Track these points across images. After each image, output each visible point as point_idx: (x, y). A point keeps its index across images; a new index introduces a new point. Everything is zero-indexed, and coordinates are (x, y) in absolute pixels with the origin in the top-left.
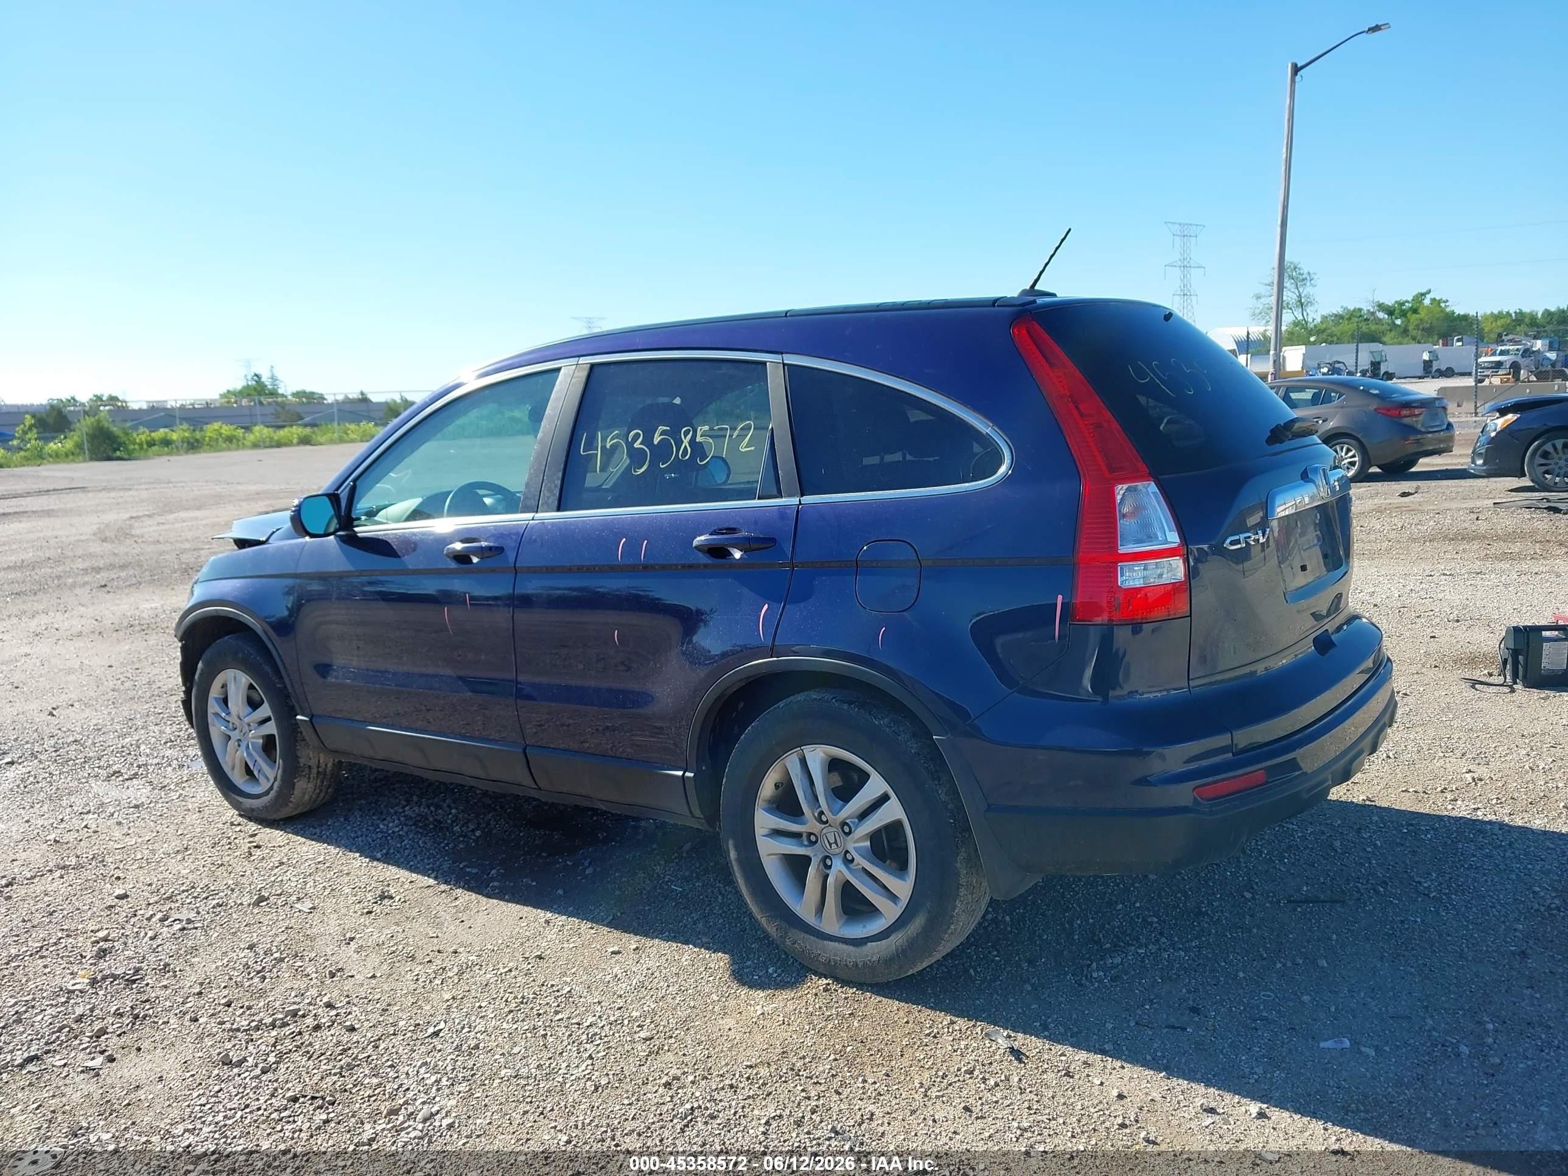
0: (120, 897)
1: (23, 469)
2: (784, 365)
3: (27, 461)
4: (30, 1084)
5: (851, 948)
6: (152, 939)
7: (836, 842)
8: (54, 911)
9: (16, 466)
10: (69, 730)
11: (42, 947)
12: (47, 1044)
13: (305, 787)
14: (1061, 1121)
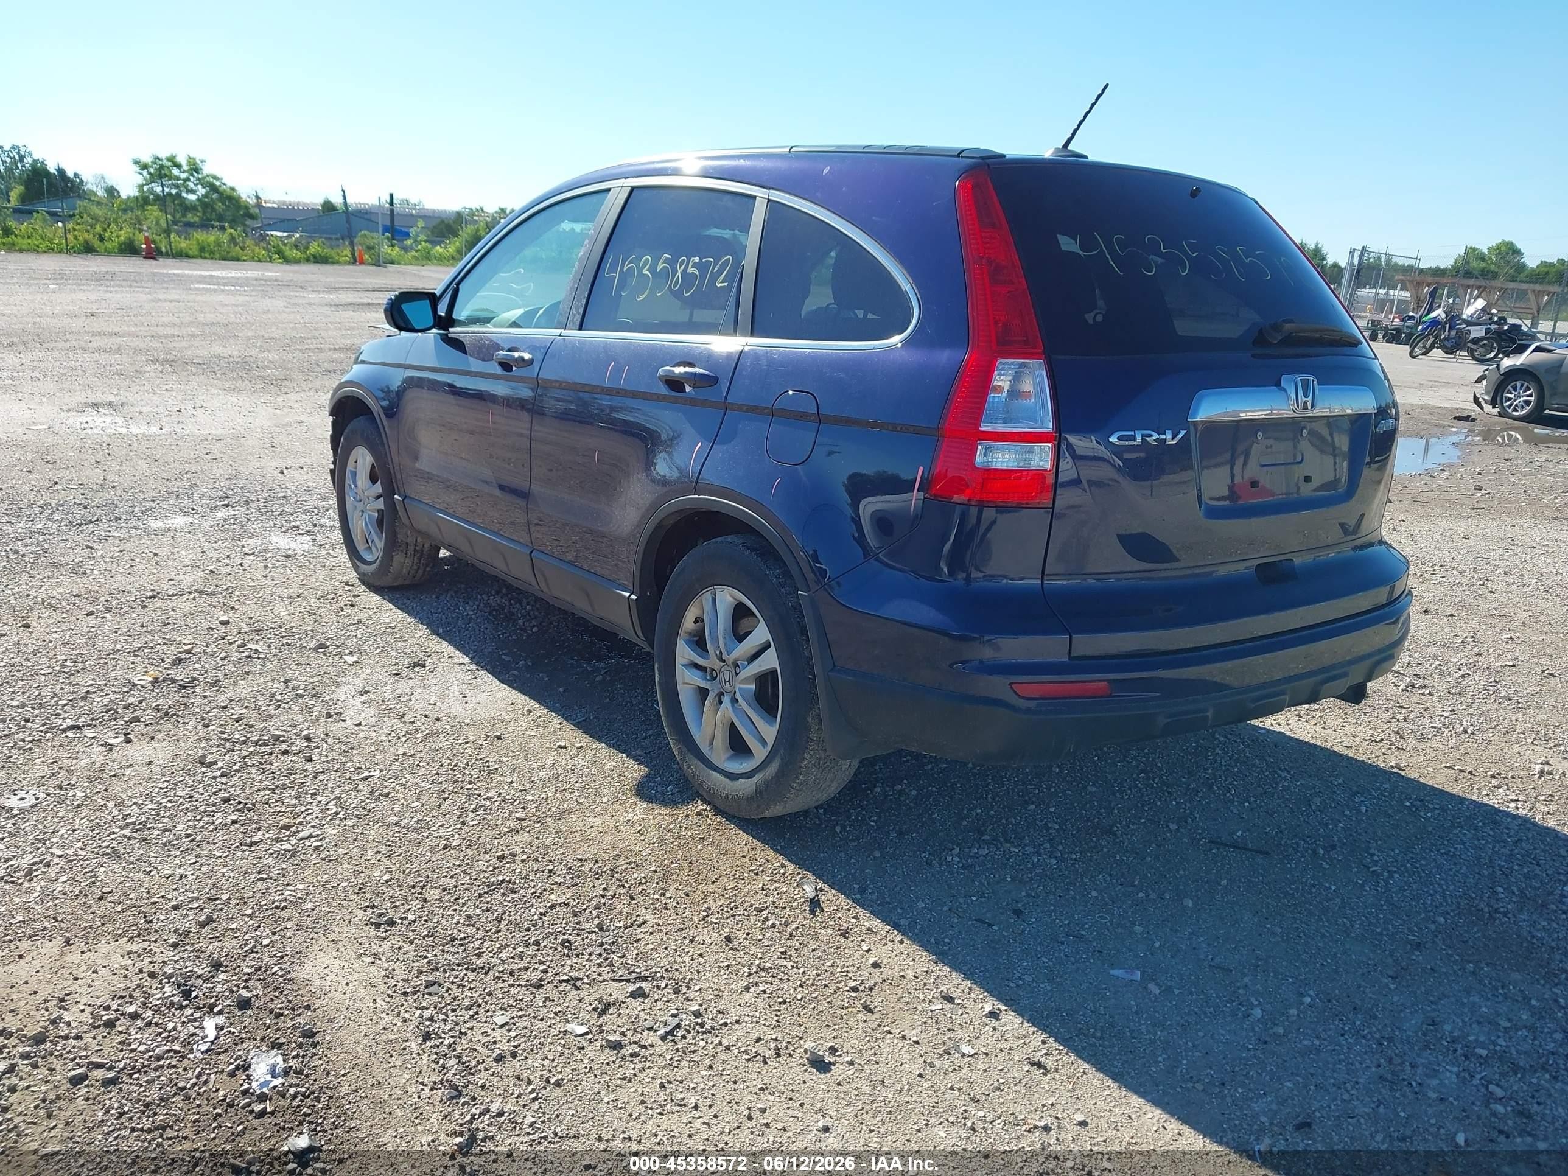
0: (223, 623)
1: (410, 267)
2: (769, 200)
3: (416, 261)
4: (61, 746)
5: (727, 780)
6: (222, 659)
7: (729, 681)
8: (169, 623)
9: (405, 265)
10: (286, 487)
11: (140, 648)
12: (93, 719)
13: (402, 561)
14: (802, 970)
